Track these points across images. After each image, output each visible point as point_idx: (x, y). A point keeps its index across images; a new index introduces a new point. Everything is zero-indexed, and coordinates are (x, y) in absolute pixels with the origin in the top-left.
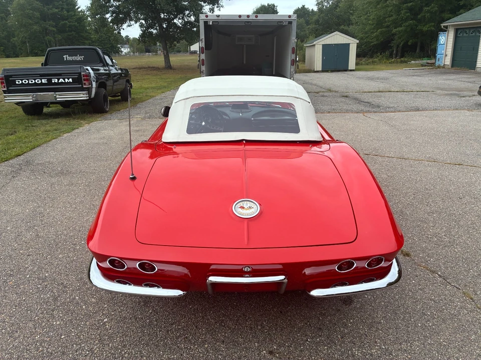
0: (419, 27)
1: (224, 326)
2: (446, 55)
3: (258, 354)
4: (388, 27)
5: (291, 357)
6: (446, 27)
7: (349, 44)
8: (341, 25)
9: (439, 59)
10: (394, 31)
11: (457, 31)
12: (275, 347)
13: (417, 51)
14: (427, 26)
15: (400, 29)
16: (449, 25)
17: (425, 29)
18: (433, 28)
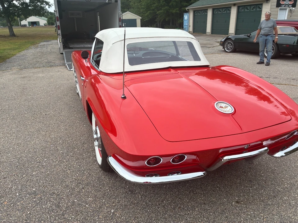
0: (171, 11)
1: (196, 194)
2: (190, 26)
3: (231, 205)
4: (153, 10)
5: (251, 202)
6: (188, 10)
7: (136, 19)
8: (125, 8)
9: (185, 28)
10: (158, 12)
11: (194, 12)
12: (237, 198)
13: (171, 24)
14: (175, 10)
15: (161, 11)
16: (190, 9)
17: (174, 11)
18: (178, 11)
